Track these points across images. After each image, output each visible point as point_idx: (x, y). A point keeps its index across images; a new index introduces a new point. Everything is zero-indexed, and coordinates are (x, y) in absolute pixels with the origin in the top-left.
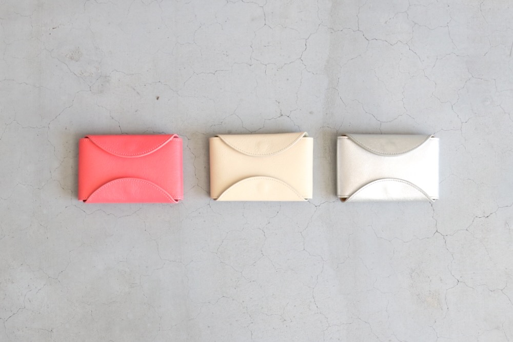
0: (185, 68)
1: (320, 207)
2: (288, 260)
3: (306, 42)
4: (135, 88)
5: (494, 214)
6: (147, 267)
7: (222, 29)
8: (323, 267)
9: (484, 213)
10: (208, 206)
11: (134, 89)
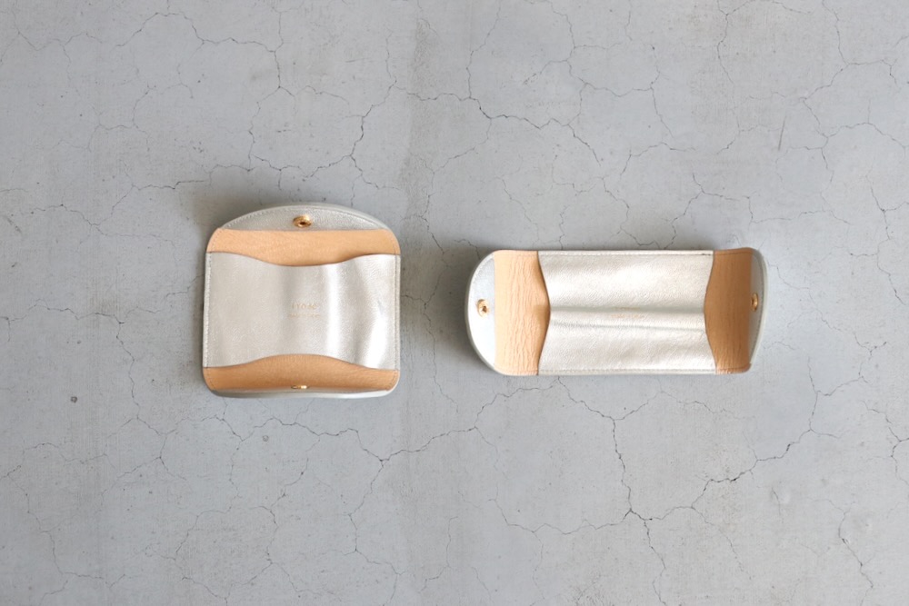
0: (114, 177)
1: (390, 462)
2: (323, 571)
3: (363, 122)
4: (12, 218)
5: (748, 473)
6: (30, 588)
7: (192, 97)
8: (395, 587)
9: (727, 471)
10: (159, 460)
11: (10, 221)
